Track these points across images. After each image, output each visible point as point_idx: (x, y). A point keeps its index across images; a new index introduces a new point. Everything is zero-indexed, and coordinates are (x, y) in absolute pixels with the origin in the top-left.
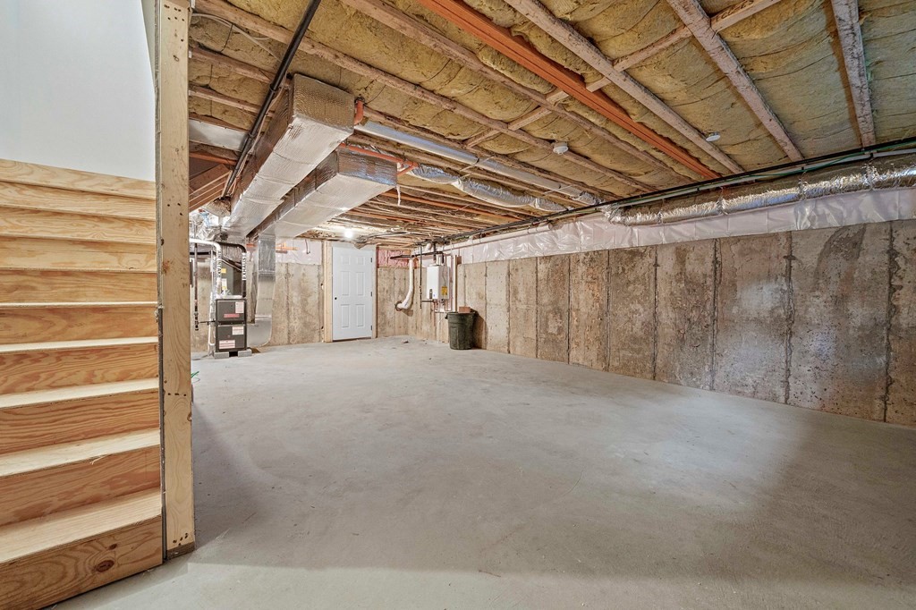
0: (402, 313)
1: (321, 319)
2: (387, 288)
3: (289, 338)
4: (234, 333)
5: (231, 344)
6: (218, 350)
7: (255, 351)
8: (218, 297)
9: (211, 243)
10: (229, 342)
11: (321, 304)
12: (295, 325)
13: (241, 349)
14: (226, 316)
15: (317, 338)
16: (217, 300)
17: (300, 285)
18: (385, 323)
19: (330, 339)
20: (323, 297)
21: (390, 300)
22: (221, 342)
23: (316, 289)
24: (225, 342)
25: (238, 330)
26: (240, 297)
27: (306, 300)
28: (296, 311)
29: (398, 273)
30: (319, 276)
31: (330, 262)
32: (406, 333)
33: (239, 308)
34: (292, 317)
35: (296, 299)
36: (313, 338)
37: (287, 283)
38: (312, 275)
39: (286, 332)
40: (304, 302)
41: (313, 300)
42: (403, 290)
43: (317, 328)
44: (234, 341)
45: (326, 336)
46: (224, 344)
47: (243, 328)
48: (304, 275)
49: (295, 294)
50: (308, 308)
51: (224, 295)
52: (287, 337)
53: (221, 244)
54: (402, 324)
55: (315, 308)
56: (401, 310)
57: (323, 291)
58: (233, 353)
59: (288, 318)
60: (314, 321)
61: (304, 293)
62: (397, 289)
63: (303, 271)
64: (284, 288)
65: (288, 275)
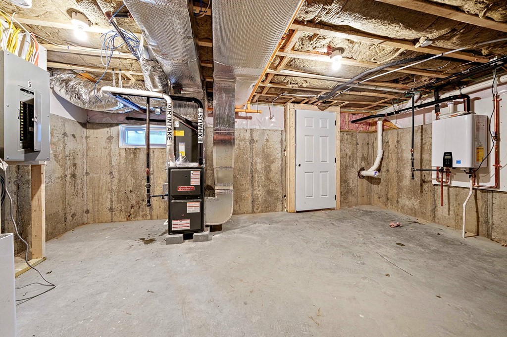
0: (365, 181)
1: (284, 187)
2: (349, 153)
3: (253, 207)
4: (189, 210)
5: (184, 224)
6: (171, 231)
7: (215, 229)
8: (172, 165)
9: (160, 95)
10: (184, 222)
11: (283, 171)
12: (259, 193)
13: (197, 231)
14: (180, 188)
15: (280, 207)
16: (170, 169)
17: (263, 151)
18: (348, 192)
19: (293, 209)
20: (286, 164)
21: (353, 167)
22: (174, 222)
23: (279, 156)
24: (178, 222)
25: (193, 207)
26: (196, 164)
27: (269, 167)
28: (260, 178)
29: (360, 137)
30: (282, 142)
31: (294, 126)
32: (369, 203)
33: (195, 179)
34: (256, 184)
35: (259, 166)
36: (276, 206)
37: (252, 149)
38: (275, 140)
39: (250, 201)
40: (267, 169)
41: (276, 166)
42: (365, 156)
43: (280, 196)
44: (188, 221)
45: (290, 207)
46: (178, 225)
47: (198, 204)
48: (267, 140)
49: (259, 160)
50: (271, 176)
51: (180, 163)
52: (251, 206)
53: (173, 98)
54: (365, 193)
55: (278, 176)
56: (363, 177)
57: (286, 157)
58: (188, 235)
59: (253, 186)
60: (277, 189)
61: (268, 159)
62: (359, 155)
63: (266, 137)
64: (249, 154)
65: (252, 141)
